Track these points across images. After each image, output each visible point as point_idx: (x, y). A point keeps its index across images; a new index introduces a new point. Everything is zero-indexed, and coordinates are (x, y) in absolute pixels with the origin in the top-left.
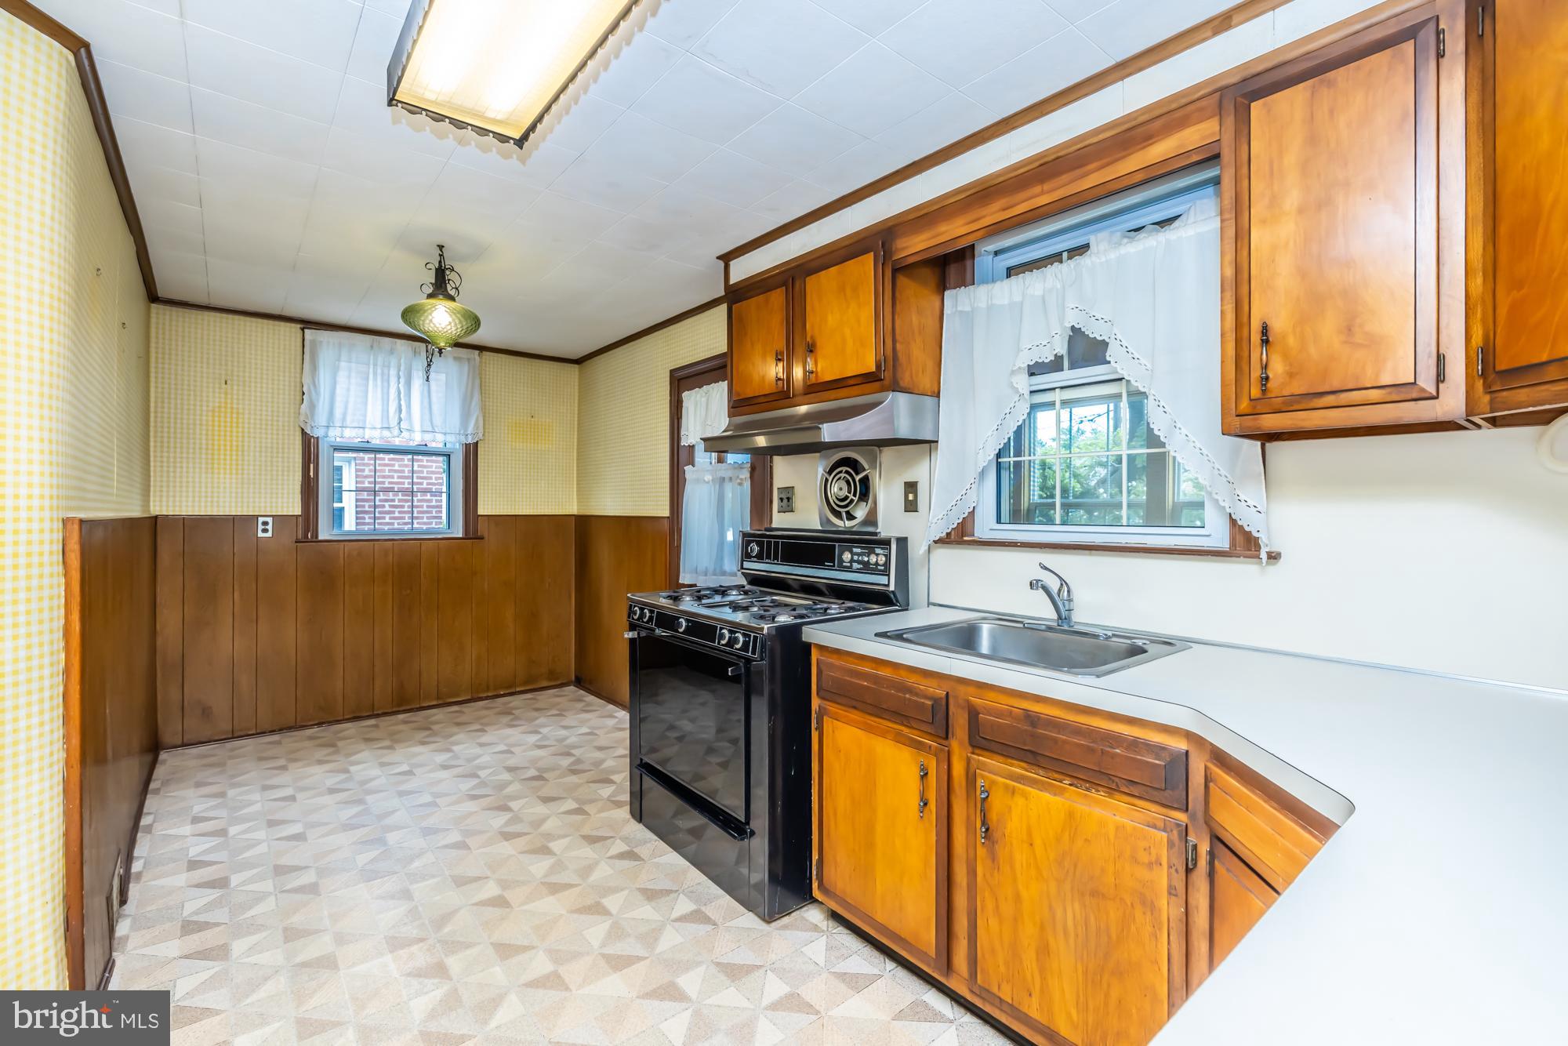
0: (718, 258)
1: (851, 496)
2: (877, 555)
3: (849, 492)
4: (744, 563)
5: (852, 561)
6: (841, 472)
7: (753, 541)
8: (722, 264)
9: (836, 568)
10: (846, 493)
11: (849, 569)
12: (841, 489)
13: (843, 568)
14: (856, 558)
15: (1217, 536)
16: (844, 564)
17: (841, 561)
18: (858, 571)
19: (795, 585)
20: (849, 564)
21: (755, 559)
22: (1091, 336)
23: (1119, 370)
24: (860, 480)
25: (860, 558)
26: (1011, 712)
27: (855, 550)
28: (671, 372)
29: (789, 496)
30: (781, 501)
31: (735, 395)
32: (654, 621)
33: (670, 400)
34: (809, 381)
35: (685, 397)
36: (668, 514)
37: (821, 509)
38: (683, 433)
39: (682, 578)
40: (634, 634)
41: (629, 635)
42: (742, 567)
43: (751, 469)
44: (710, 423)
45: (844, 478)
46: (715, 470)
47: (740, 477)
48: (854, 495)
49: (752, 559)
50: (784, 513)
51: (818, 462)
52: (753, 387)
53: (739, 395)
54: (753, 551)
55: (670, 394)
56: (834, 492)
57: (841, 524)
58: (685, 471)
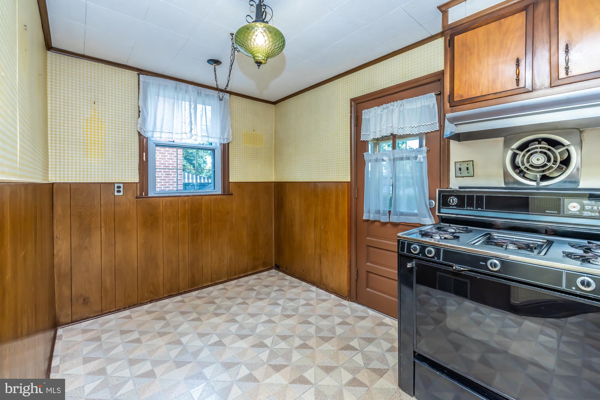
0: (437, 6)
1: (550, 164)
4: (442, 208)
5: (582, 210)
6: (537, 148)
7: (452, 196)
8: (440, 11)
11: (580, 216)
12: (538, 160)
13: (570, 215)
14: (588, 208)
16: (570, 212)
17: (567, 210)
18: (591, 218)
20: (578, 212)
21: (455, 207)
24: (560, 153)
25: (596, 208)
27: (586, 202)
28: (352, 100)
29: (467, 166)
30: (459, 170)
31: (457, 97)
32: (441, 256)
33: (351, 116)
34: (562, 74)
35: (365, 113)
36: (349, 180)
37: (506, 174)
38: (363, 134)
39: (365, 217)
40: (413, 264)
41: (409, 265)
42: (439, 212)
43: (427, 151)
44: (391, 126)
45: (541, 152)
46: (394, 155)
47: (419, 156)
48: (553, 164)
49: (451, 207)
50: (463, 177)
51: (502, 144)
52: (481, 89)
53: (462, 96)
54: (453, 202)
55: (351, 113)
56: (528, 162)
57: (534, 184)
58: (364, 155)
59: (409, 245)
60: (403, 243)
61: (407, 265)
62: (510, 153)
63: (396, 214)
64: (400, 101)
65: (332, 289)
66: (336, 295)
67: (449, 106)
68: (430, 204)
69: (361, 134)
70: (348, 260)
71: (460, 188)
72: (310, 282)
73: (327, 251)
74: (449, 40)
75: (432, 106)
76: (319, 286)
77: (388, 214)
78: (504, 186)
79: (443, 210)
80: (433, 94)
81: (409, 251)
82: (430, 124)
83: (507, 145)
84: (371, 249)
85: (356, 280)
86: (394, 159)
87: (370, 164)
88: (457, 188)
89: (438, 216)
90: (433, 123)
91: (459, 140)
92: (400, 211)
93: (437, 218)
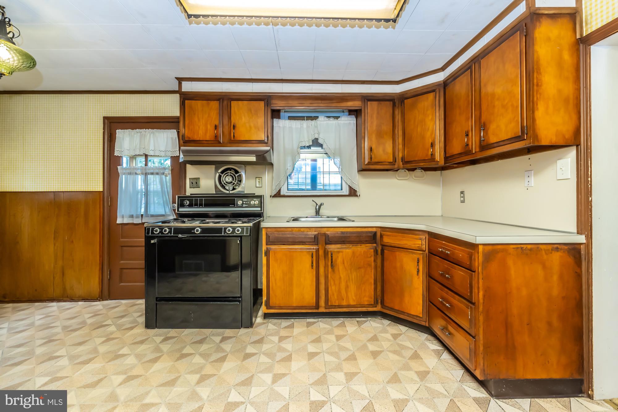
0: (176, 78)
1: (234, 182)
2: (255, 201)
3: (233, 180)
4: (179, 209)
5: (243, 204)
6: (228, 173)
7: (186, 199)
8: (177, 82)
9: (236, 206)
10: (232, 181)
11: (242, 207)
12: (229, 179)
13: (238, 207)
14: (244, 203)
15: (346, 191)
16: (239, 205)
17: (237, 204)
18: (246, 207)
19: (212, 216)
20: (241, 205)
21: (188, 207)
22: (320, 142)
23: (326, 151)
24: (237, 176)
25: (247, 203)
26: (338, 233)
27: (244, 200)
28: (105, 118)
29: (196, 181)
30: (191, 183)
31: (187, 138)
32: (172, 232)
33: (104, 132)
34: (232, 139)
35: (119, 132)
36: (101, 190)
37: (216, 186)
38: (117, 150)
39: (119, 221)
40: (155, 241)
41: (152, 242)
42: (178, 211)
43: (171, 169)
44: (143, 147)
45: (230, 175)
46: (145, 169)
47: (165, 173)
48: (235, 181)
49: (185, 207)
50: (194, 188)
51: (214, 169)
52: (199, 136)
53: (189, 138)
54: (186, 203)
55: (104, 129)
56: (225, 180)
57: (228, 192)
58: (118, 168)
59: (153, 229)
60: (149, 229)
61: (151, 242)
62: (218, 174)
63: (147, 216)
64: (151, 130)
65: (79, 297)
66: (84, 302)
67: (182, 142)
68: (173, 207)
69: (115, 149)
70: (100, 264)
71: (191, 194)
72: (47, 300)
73: (73, 261)
74: (182, 101)
75: (174, 138)
76: (62, 300)
77: (140, 217)
78: (215, 193)
79: (180, 210)
80: (175, 130)
81: (152, 233)
82: (173, 150)
83: (217, 169)
84: (125, 248)
85: (109, 279)
86: (146, 173)
87: (124, 176)
88: (190, 195)
89: (177, 213)
90: (175, 150)
91: (192, 164)
92: (150, 214)
93: (177, 215)
